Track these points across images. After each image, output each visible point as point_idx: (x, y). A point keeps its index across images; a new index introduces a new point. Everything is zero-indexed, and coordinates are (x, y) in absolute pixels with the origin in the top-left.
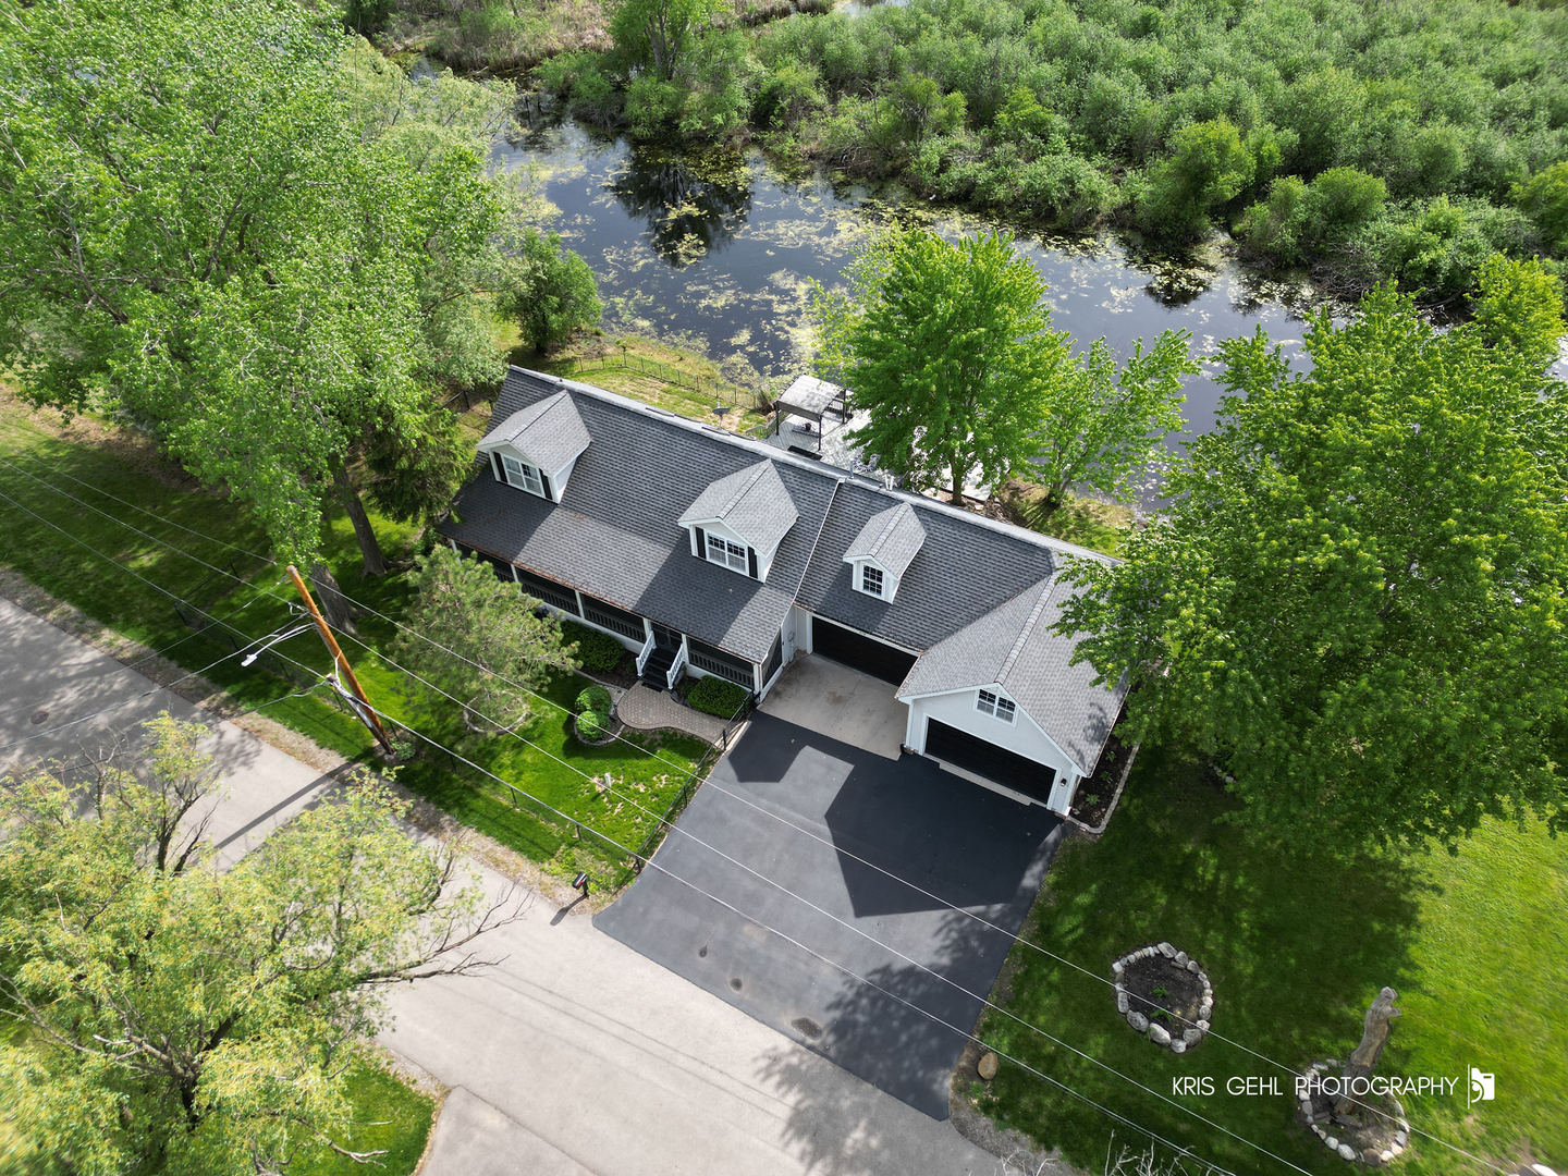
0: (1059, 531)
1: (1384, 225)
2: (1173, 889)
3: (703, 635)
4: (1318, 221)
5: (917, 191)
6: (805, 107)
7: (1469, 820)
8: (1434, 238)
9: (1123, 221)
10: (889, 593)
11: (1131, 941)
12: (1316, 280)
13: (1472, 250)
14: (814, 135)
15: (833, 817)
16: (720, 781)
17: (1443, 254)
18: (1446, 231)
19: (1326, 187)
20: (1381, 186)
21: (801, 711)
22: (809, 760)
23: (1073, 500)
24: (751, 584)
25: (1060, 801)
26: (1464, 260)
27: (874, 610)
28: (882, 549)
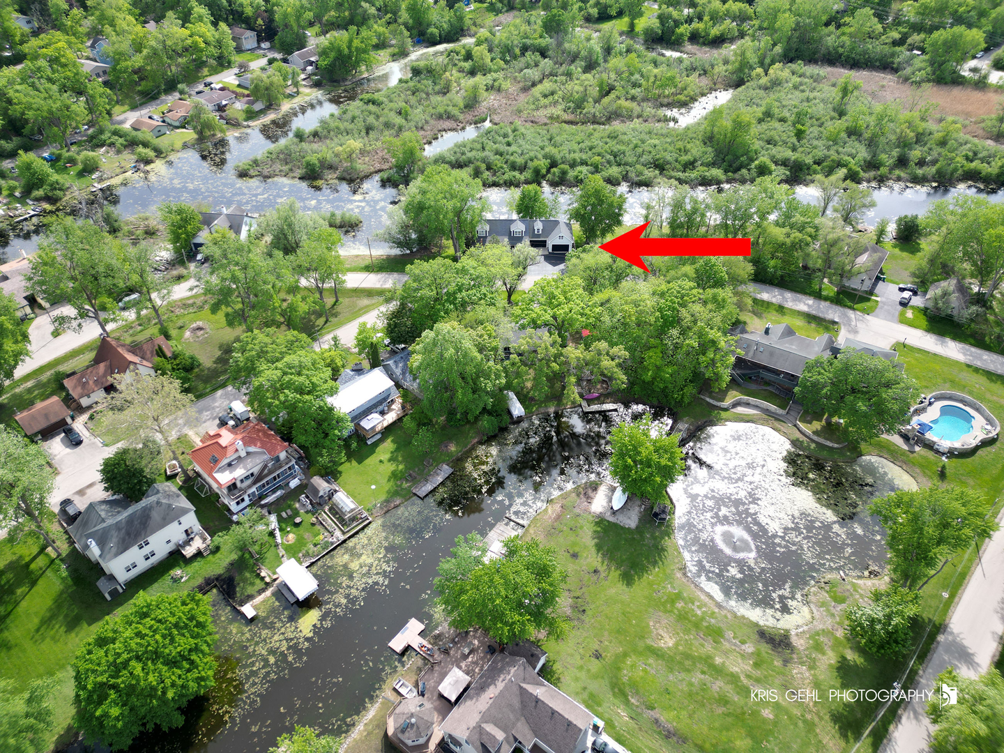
4: (560, 175)
8: (579, 174)
9: (526, 181)
10: (540, 232)
12: (564, 185)
13: (586, 175)
15: (546, 261)
17: (582, 176)
18: (581, 172)
19: (559, 169)
20: (568, 167)
24: (522, 237)
25: (570, 249)
27: (539, 236)
28: (538, 225)
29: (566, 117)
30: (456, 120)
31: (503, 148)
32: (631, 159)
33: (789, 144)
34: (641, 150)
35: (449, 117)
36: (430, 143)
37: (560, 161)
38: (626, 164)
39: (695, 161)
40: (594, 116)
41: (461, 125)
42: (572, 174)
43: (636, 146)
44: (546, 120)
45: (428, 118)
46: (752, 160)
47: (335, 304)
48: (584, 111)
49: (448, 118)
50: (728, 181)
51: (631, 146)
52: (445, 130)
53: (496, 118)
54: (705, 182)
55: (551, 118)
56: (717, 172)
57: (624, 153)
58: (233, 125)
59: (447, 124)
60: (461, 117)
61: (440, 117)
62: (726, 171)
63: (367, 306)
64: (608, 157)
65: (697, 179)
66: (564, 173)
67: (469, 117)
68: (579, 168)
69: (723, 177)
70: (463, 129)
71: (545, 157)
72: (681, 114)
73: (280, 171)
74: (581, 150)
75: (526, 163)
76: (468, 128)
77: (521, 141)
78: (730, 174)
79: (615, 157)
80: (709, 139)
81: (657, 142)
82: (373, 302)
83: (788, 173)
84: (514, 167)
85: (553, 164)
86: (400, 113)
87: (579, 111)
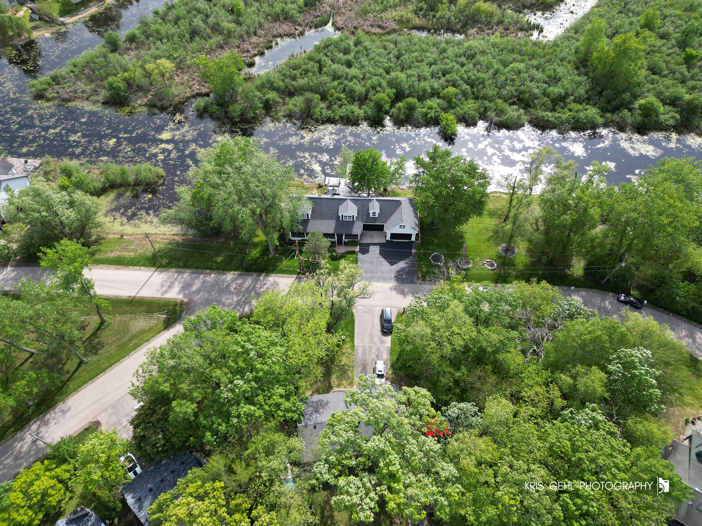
0: (389, 195)
1: (419, 109)
2: (433, 246)
3: (348, 233)
4: (407, 111)
5: (317, 121)
6: (276, 103)
7: (468, 219)
8: (430, 111)
9: (366, 119)
10: (377, 216)
11: (430, 255)
12: (410, 125)
13: (437, 111)
14: (282, 111)
15: (381, 254)
16: (360, 256)
17: (432, 114)
18: (430, 108)
19: (407, 103)
20: (416, 100)
21: (366, 240)
22: (371, 248)
23: (389, 189)
24: (353, 222)
25: (413, 239)
26: (437, 114)
27: (375, 219)
28: (375, 208)
29: (417, 21)
30: (295, 22)
31: (342, 69)
32: (491, 92)
33: (677, 75)
34: (503, 78)
35: (286, 17)
36: (262, 54)
37: (407, 92)
38: (485, 98)
39: (567, 95)
40: (449, 21)
41: (300, 29)
42: (420, 110)
43: (496, 72)
44: (394, 26)
45: (262, 20)
46: (635, 97)
47: (99, 328)
48: (438, 15)
49: (286, 19)
50: (605, 125)
51: (491, 71)
52: (281, 36)
53: (340, 21)
54: (579, 126)
55: (400, 22)
56: (592, 112)
57: (483, 83)
58: (47, 22)
59: (286, 27)
60: (300, 18)
61: (276, 18)
62: (604, 110)
63: (142, 332)
64: (465, 87)
65: (569, 122)
66: (411, 108)
67: (309, 18)
68: (429, 102)
69: (600, 120)
70: (302, 34)
71: (391, 84)
72: (546, 18)
73: (83, 92)
74: (433, 75)
75: (367, 92)
76: (307, 33)
77: (364, 60)
78: (608, 115)
79: (472, 87)
80: (583, 63)
81: (522, 66)
82: (153, 322)
83: (678, 116)
84: (352, 97)
85: (399, 96)
86: (232, 11)
87: (431, 14)
